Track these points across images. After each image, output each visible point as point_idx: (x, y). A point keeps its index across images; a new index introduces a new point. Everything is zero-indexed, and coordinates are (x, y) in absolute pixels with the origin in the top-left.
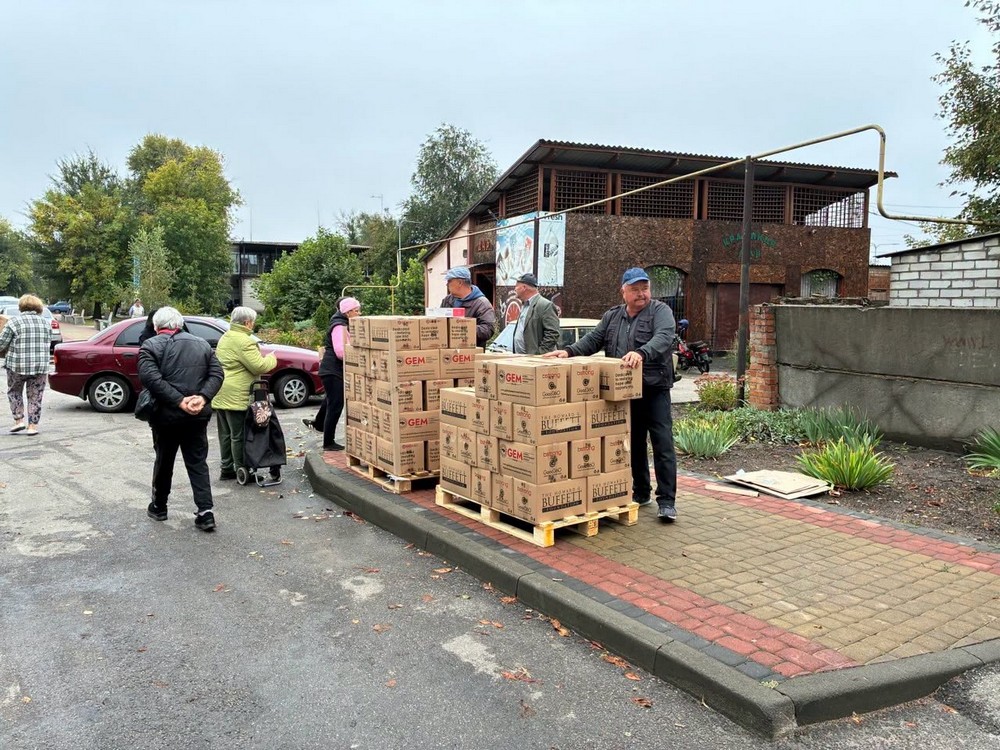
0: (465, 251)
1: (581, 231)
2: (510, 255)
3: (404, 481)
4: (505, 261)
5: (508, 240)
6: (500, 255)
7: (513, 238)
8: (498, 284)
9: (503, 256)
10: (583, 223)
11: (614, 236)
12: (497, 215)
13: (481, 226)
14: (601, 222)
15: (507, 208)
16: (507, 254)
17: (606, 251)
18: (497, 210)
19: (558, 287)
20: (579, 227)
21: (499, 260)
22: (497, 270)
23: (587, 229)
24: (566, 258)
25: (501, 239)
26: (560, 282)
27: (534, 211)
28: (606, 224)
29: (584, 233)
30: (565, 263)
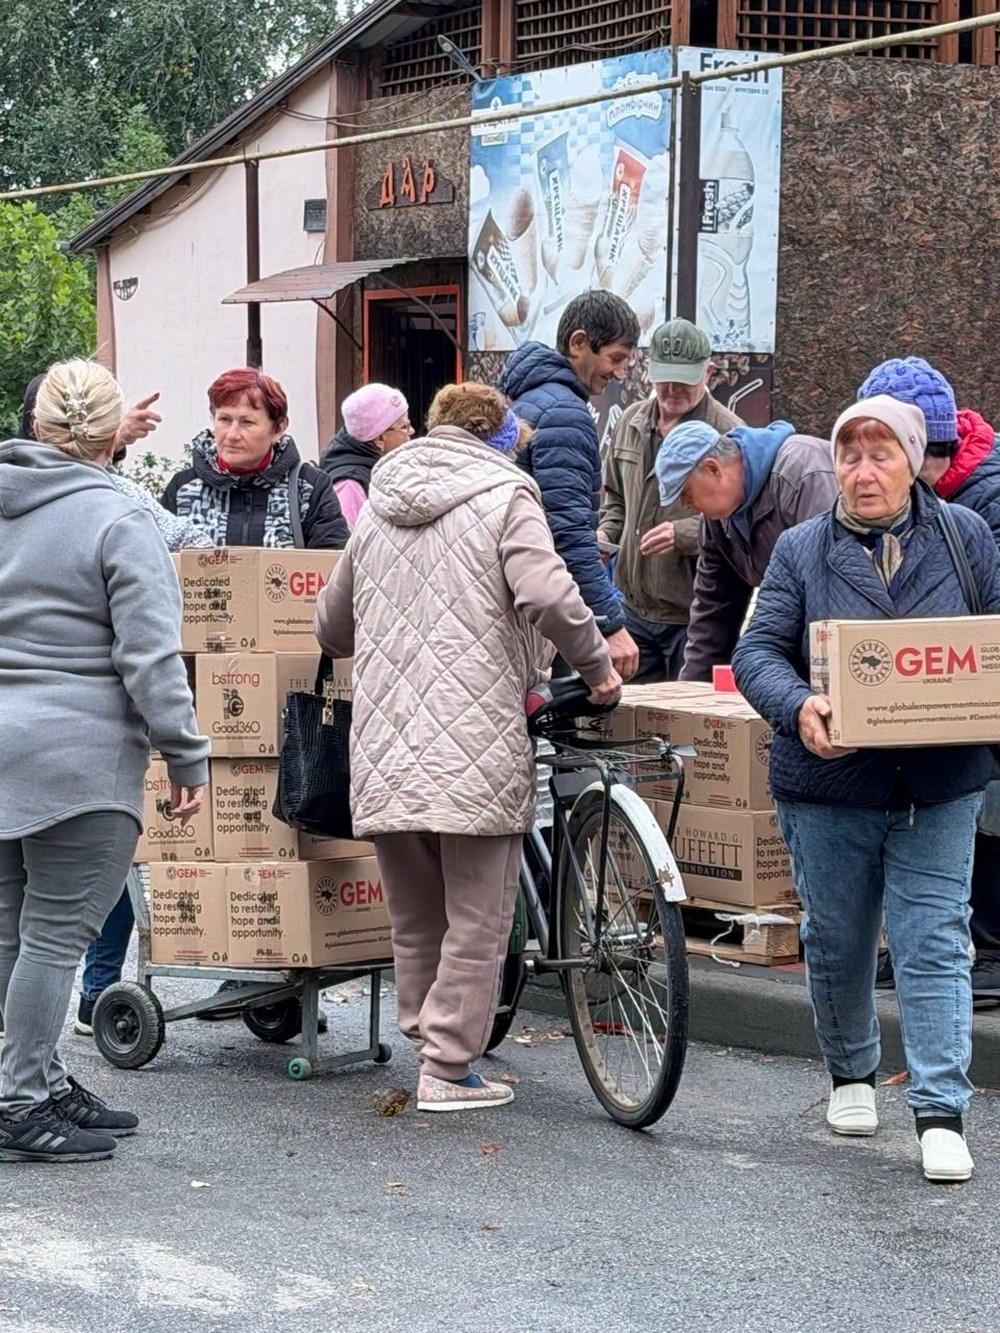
0: (314, 209)
1: (841, 129)
2: (540, 222)
3: (777, 925)
4: (517, 248)
5: (529, 160)
6: (489, 227)
7: (551, 155)
8: (478, 344)
9: (505, 224)
10: (849, 95)
11: (971, 147)
12: (474, 57)
13: (395, 102)
14: (920, 90)
15: (519, 28)
16: (524, 218)
17: (941, 209)
18: (475, 36)
19: (752, 356)
20: (835, 111)
21: (483, 245)
22: (476, 283)
23: (865, 119)
24: (786, 236)
25: (494, 156)
26: (763, 337)
27: (648, 45)
28: (939, 101)
29: (852, 139)
30: (783, 258)
